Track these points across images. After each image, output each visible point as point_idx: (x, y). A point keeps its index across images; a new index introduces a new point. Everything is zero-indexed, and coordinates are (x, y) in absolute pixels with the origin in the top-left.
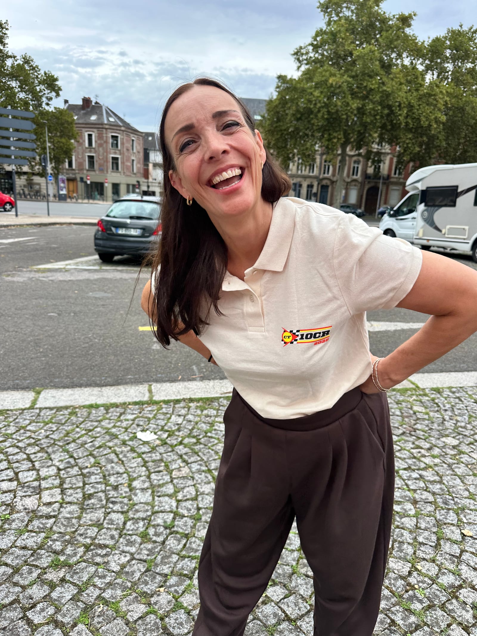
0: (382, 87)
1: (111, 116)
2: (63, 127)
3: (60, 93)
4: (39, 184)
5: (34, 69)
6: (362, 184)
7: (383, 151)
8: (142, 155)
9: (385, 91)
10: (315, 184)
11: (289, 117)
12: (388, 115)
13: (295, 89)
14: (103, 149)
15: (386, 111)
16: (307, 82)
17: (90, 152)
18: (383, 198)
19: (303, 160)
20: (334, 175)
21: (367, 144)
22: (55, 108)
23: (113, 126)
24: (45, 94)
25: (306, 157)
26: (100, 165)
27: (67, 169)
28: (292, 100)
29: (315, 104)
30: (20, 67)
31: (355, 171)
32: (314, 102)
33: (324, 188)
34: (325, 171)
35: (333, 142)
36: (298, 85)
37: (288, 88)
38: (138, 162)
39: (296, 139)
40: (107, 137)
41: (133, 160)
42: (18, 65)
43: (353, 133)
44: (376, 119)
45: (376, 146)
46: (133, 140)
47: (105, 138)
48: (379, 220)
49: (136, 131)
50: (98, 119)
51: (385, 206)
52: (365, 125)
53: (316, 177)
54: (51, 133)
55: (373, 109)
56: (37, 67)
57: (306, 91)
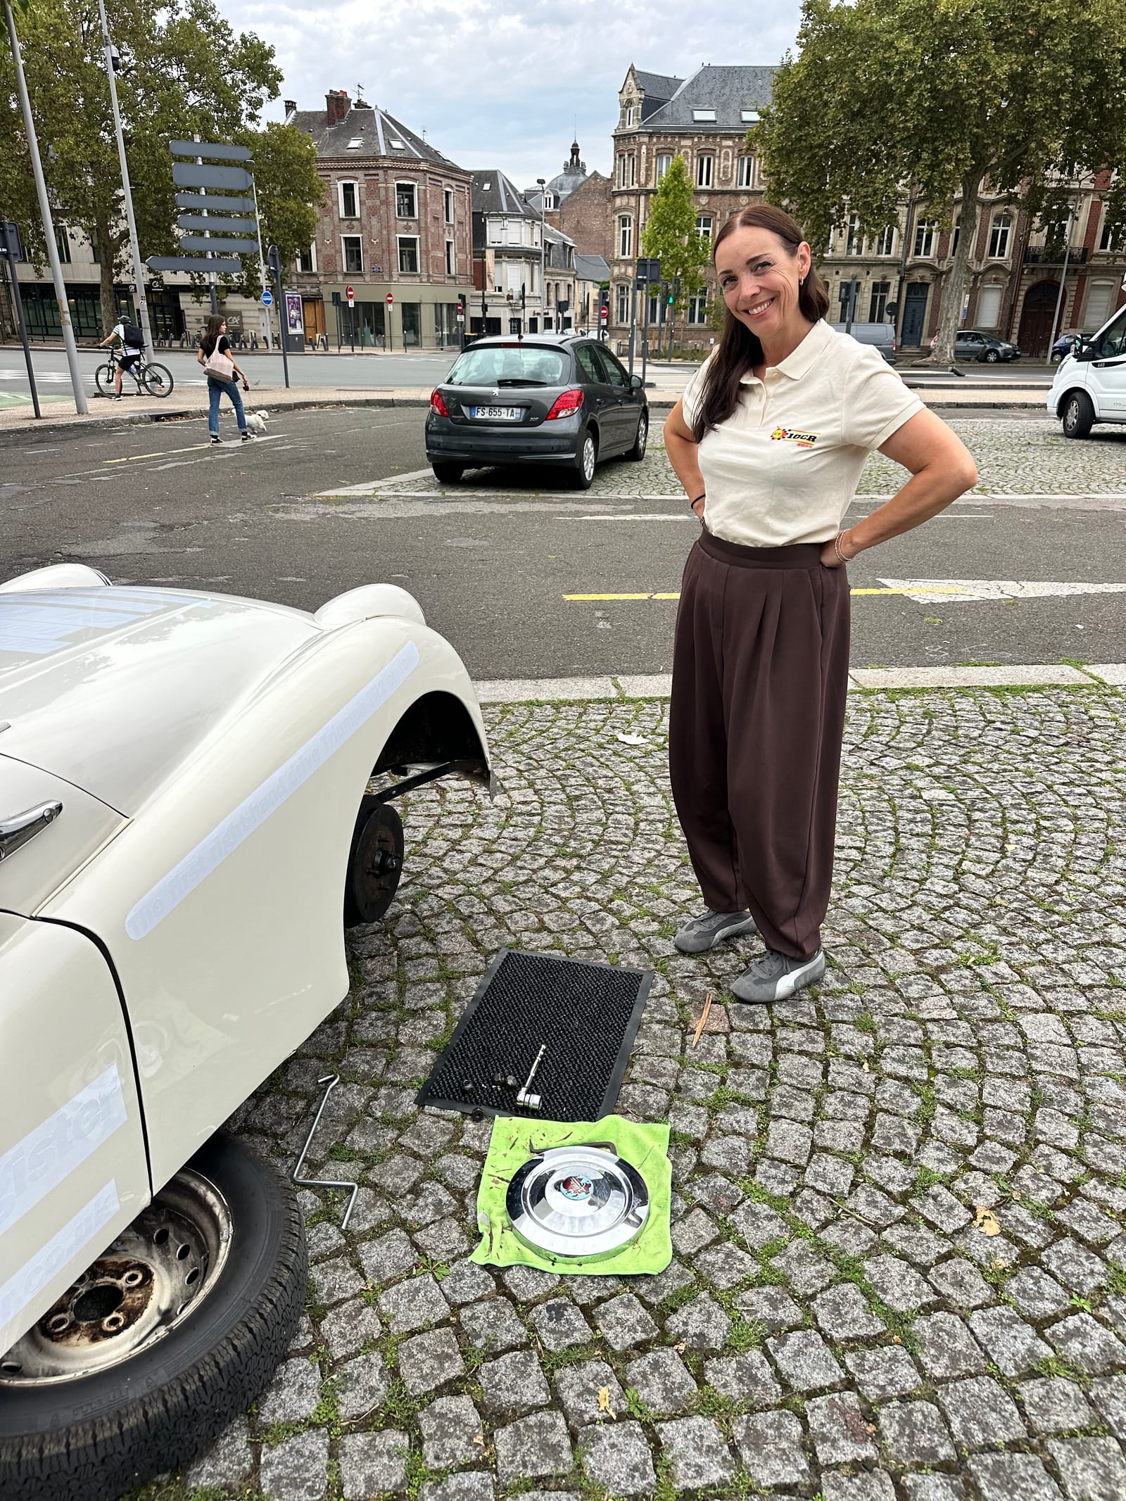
0: (1079, 14)
1: (395, 137)
2: (290, 172)
3: (281, 85)
4: (238, 314)
5: (217, 30)
6: (1015, 277)
7: (1075, 185)
8: (468, 228)
9: (1088, 22)
10: (894, 281)
11: (831, 113)
12: (1092, 88)
13: (849, 35)
14: (380, 220)
15: (1087, 80)
16: (881, 14)
17: (350, 228)
18: (1068, 310)
19: (863, 220)
20: (940, 256)
21: (1032, 170)
22: (270, 125)
23: (402, 162)
24: (244, 91)
25: (872, 214)
26: (374, 261)
27: (298, 275)
28: (840, 66)
29: (901, 72)
30: (188, 28)
31: (997, 244)
32: (897, 67)
33: (916, 290)
34: (918, 244)
35: (944, 171)
36: (858, 25)
37: (830, 34)
38: (461, 249)
39: (849, 168)
40: (386, 189)
41: (449, 244)
42: (182, 23)
43: (995, 143)
44: (1059, 103)
45: (1057, 175)
46: (447, 193)
47: (383, 192)
48: (1054, 368)
49: (455, 169)
50: (366, 145)
51: (1072, 332)
52: (1028, 121)
53: (895, 264)
54: (263, 189)
55: (1052, 76)
56: (224, 23)
57: (877, 39)
